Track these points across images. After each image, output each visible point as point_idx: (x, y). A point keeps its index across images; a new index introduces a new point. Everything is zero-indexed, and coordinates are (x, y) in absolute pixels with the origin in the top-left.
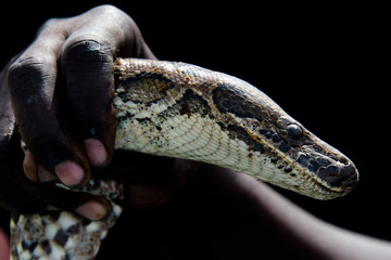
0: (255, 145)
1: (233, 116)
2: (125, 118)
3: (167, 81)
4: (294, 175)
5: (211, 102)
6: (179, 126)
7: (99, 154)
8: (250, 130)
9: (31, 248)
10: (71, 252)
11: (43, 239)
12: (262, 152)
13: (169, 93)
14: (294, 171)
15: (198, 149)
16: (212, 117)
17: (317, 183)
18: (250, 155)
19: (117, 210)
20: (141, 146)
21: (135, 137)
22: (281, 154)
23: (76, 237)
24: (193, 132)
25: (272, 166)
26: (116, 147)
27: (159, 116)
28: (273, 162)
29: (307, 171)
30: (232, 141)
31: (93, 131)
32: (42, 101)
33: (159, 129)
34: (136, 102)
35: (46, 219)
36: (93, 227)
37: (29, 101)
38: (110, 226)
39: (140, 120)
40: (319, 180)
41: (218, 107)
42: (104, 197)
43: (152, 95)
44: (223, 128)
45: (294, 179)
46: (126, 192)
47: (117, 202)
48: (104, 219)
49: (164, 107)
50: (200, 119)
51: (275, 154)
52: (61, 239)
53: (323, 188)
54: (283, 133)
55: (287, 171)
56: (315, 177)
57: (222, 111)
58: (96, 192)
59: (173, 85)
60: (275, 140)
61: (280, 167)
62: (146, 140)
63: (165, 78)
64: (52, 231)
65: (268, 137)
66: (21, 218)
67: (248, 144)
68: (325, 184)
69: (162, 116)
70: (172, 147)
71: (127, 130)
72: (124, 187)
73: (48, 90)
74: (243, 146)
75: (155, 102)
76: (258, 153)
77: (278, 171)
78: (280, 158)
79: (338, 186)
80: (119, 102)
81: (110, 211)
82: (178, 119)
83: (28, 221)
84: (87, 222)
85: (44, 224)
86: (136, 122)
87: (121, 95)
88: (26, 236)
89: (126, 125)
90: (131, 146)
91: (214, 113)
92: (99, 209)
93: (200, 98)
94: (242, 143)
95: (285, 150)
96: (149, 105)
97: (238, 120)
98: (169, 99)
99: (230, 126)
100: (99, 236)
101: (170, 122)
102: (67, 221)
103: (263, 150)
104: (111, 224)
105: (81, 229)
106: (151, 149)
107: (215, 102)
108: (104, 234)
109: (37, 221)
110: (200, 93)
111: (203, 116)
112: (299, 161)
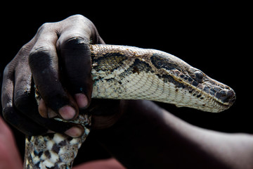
0: (179, 84)
1: (165, 69)
2: (97, 80)
3: (123, 56)
4: (202, 98)
5: (151, 64)
6: (132, 80)
7: (84, 102)
8: (175, 76)
9: (40, 155)
10: (62, 157)
11: (46, 150)
12: (184, 88)
13: (124, 62)
14: (203, 96)
15: (144, 92)
16: (152, 72)
17: (216, 101)
18: (177, 90)
19: (87, 131)
20: (108, 94)
21: (104, 89)
22: (194, 87)
23: (64, 147)
24: (141, 82)
25: (189, 95)
26: (92, 97)
27: (120, 76)
28: (190, 92)
29: (210, 95)
30: (166, 84)
31: (81, 89)
32: (51, 72)
33: (120, 83)
34: (104, 70)
35: (46, 138)
36: (74, 141)
37: (43, 72)
38: (83, 141)
39: (107, 80)
40: (217, 99)
41: (155, 66)
42: (81, 124)
43: (113, 65)
44: (160, 77)
45: (203, 100)
46: (93, 121)
47: (88, 127)
48: (80, 137)
49: (122, 71)
50: (145, 74)
51: (191, 88)
52: (56, 149)
53: (219, 103)
54: (193, 76)
55: (198, 96)
56: (215, 98)
57: (158, 68)
58: (77, 122)
59: (126, 58)
60: (190, 80)
61: (194, 95)
62: (112, 90)
63: (121, 55)
64: (50, 145)
65: (186, 79)
66: (32, 138)
67: (175, 84)
68: (220, 101)
69: (122, 76)
70: (128, 92)
71: (99, 86)
72: (92, 118)
73: (54, 65)
74: (172, 85)
75: (116, 69)
76: (181, 88)
77: (194, 97)
78: (194, 90)
79: (227, 102)
80: (94, 72)
81: (83, 132)
82: (132, 76)
83: (37, 140)
84: (70, 139)
85: (45, 141)
86: (105, 81)
87: (95, 67)
88: (36, 148)
89: (99, 84)
90: (102, 95)
91: (153, 69)
92: (78, 131)
93: (144, 62)
94: (172, 84)
95: (196, 85)
96: (112, 71)
97: (168, 71)
98: (125, 65)
99: (164, 75)
100: (77, 147)
101: (127, 78)
102: (58, 139)
103: (184, 86)
104: (84, 140)
105: (67, 143)
106: (115, 95)
107: (153, 64)
108: (80, 145)
109: (41, 139)
110: (143, 60)
111: (147, 72)
112: (204, 90)
